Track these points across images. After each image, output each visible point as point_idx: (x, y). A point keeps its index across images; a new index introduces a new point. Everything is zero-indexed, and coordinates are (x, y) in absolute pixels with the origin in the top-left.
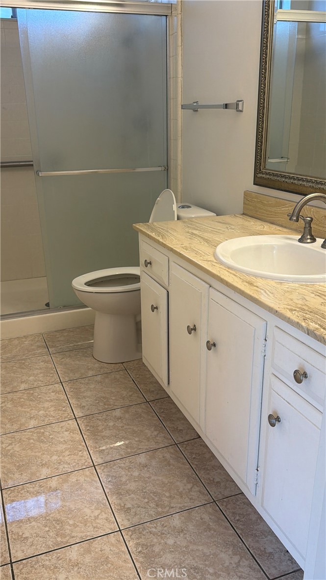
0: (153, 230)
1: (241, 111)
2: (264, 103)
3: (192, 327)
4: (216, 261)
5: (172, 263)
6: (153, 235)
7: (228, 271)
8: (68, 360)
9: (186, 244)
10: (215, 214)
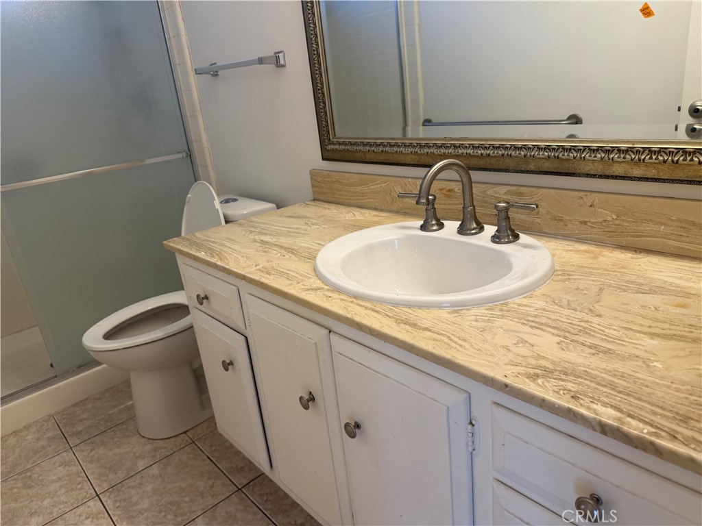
0: (200, 246)
1: (283, 66)
2: (318, 49)
3: (306, 397)
4: (326, 287)
5: (245, 297)
6: (202, 255)
7: (358, 305)
8: (101, 451)
9: (263, 263)
10: (274, 205)
